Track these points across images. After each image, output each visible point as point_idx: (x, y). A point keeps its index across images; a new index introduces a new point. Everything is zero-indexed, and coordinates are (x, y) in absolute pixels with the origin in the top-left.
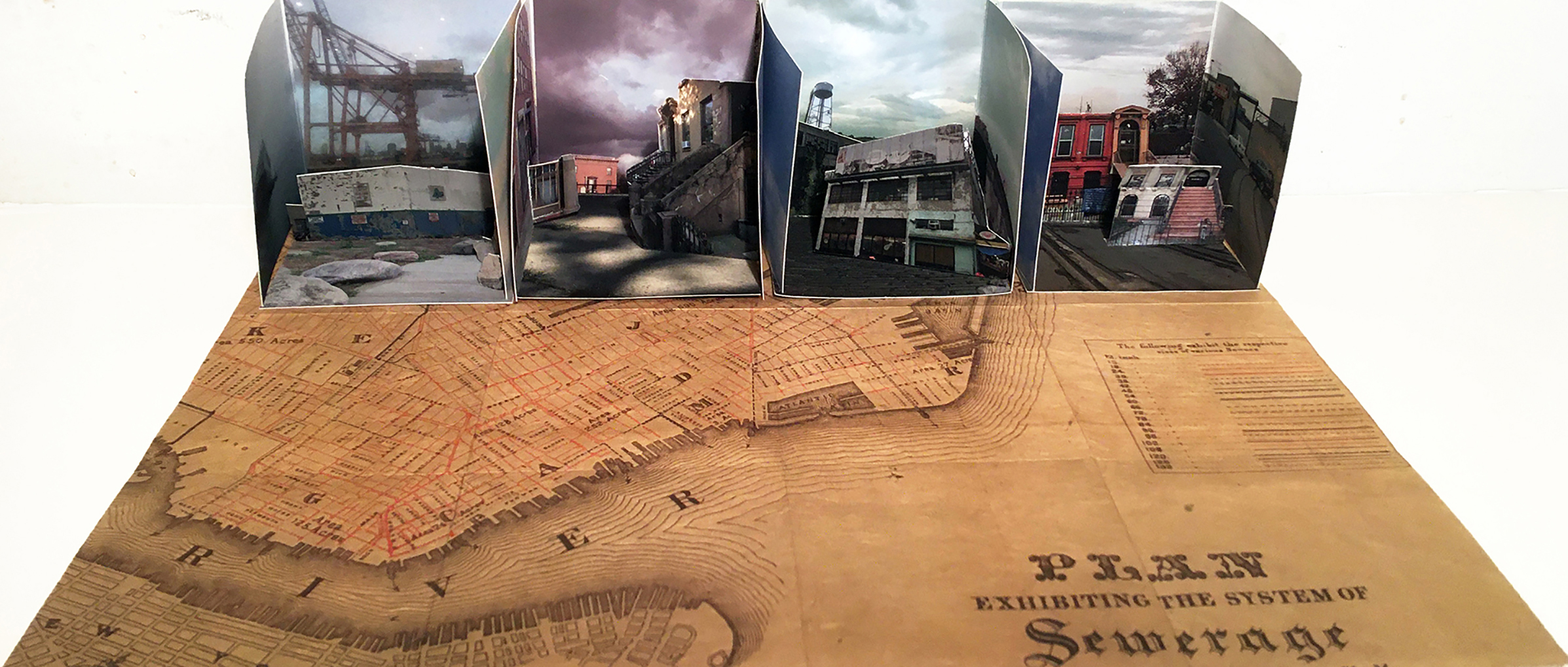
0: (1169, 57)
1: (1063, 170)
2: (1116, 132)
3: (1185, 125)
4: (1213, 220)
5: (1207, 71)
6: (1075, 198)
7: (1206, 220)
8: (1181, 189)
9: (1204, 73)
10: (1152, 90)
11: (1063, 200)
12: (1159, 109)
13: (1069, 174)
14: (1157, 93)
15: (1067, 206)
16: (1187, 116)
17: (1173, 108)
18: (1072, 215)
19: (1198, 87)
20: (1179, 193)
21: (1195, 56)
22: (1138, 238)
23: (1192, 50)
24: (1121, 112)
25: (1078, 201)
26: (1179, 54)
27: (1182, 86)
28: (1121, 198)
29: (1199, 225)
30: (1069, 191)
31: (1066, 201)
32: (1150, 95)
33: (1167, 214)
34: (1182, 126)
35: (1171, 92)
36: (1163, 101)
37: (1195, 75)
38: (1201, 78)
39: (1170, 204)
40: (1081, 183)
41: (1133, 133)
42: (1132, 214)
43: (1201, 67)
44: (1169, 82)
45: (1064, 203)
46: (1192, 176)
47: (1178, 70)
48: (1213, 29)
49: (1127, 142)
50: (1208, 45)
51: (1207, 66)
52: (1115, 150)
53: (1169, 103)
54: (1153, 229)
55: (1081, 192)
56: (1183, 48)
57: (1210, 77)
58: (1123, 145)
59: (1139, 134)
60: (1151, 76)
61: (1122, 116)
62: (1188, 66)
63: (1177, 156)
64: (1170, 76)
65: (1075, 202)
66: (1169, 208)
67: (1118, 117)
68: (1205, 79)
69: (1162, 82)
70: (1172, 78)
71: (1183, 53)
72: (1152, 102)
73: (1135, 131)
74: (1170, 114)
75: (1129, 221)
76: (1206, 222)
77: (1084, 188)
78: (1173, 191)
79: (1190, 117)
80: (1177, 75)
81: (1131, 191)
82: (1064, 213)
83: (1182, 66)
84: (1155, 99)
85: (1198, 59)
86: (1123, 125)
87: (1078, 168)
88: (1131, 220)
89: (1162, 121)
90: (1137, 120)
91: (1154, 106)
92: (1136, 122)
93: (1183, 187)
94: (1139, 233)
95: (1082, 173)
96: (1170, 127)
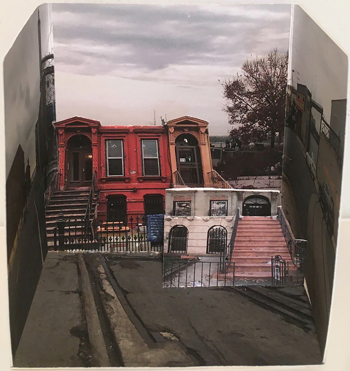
0: (246, 67)
1: (118, 192)
2: (172, 148)
3: (273, 143)
4: (286, 257)
5: (289, 83)
6: (137, 225)
7: (277, 257)
8: (238, 219)
9: (286, 85)
10: (231, 103)
11: (123, 228)
12: (241, 125)
13: (126, 197)
14: (237, 107)
15: (129, 234)
16: (273, 134)
17: (257, 124)
18: (137, 244)
19: (281, 100)
20: (236, 223)
21: (275, 66)
22: (198, 278)
23: (270, 59)
24: (174, 124)
25: (141, 229)
26: (257, 63)
27: (264, 99)
28: (167, 229)
29: (270, 263)
30: (129, 217)
31: (128, 228)
32: (230, 110)
33: (228, 249)
34: (269, 144)
35: (253, 106)
36: (245, 116)
37: (277, 87)
38: (284, 91)
39: (229, 237)
40: (140, 208)
41: (193, 149)
42: (185, 249)
43: (283, 78)
44: (248, 95)
45: (126, 231)
46: (249, 202)
47: (257, 82)
48: (290, 35)
49: (187, 160)
50: (288, 53)
51: (289, 78)
52: (174, 169)
53: (252, 118)
54: (214, 267)
55: (143, 219)
56: (260, 57)
57: (292, 88)
58: (182, 164)
59: (199, 150)
60: (228, 87)
61: (176, 129)
62: (268, 77)
63: (267, 177)
64: (250, 88)
65: (138, 230)
66: (228, 242)
67: (172, 130)
68: (288, 91)
69: (241, 95)
70: (251, 90)
71: (261, 63)
72: (233, 117)
73: (194, 147)
74: (255, 131)
75: (182, 257)
76: (277, 259)
77: (146, 214)
78: (230, 221)
79: (277, 133)
80: (257, 87)
81: (178, 221)
82: (127, 242)
83: (262, 78)
84: (236, 114)
85: (278, 70)
86: (179, 140)
87: (135, 191)
88: (185, 257)
89: (246, 139)
90: (194, 134)
91: (235, 121)
92: (194, 137)
93: (241, 216)
94: (198, 272)
95: (140, 197)
96: (256, 145)
